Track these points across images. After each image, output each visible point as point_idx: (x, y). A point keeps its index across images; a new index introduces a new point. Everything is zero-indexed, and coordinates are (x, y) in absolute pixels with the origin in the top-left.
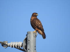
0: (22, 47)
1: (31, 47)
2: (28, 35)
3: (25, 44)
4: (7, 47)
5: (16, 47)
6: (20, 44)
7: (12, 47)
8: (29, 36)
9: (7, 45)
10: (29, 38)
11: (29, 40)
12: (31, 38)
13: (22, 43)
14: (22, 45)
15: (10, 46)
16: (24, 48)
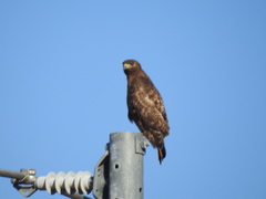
0: (89, 191)
1: (127, 192)
2: (114, 146)
3: (103, 181)
4: (32, 190)
5: (68, 191)
6: (83, 179)
7: (54, 191)
8: (117, 150)
9: (33, 183)
10: (118, 156)
11: (117, 166)
12: (127, 157)
13: (92, 178)
14: (91, 184)
15: (44, 188)
16: (97, 194)
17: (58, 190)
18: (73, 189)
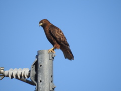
0: (28, 77)
1: (45, 77)
2: (39, 57)
3: (35, 72)
4: (2, 77)
5: (19, 77)
6: (26, 71)
7: (12, 77)
8: (41, 58)
9: (3, 73)
10: (42, 61)
11: (41, 66)
12: (45, 62)
13: (30, 71)
14: (29, 74)
15: (8, 76)
16: (32, 78)
17: (15, 77)
18: (21, 76)
